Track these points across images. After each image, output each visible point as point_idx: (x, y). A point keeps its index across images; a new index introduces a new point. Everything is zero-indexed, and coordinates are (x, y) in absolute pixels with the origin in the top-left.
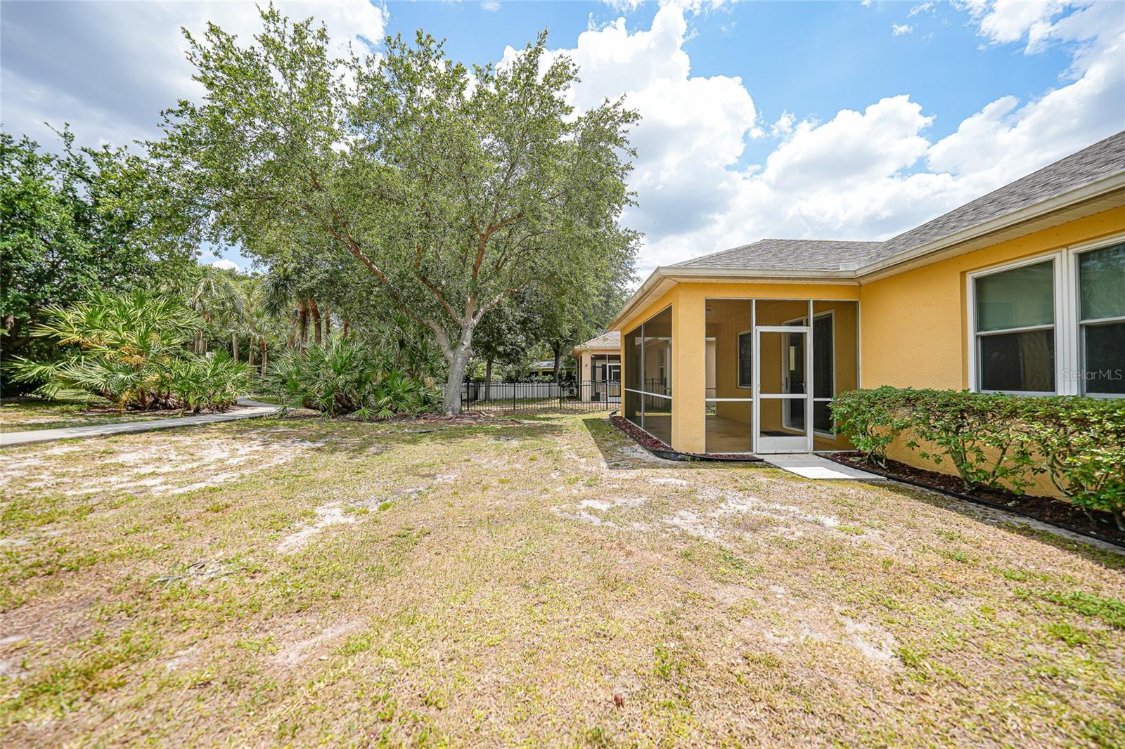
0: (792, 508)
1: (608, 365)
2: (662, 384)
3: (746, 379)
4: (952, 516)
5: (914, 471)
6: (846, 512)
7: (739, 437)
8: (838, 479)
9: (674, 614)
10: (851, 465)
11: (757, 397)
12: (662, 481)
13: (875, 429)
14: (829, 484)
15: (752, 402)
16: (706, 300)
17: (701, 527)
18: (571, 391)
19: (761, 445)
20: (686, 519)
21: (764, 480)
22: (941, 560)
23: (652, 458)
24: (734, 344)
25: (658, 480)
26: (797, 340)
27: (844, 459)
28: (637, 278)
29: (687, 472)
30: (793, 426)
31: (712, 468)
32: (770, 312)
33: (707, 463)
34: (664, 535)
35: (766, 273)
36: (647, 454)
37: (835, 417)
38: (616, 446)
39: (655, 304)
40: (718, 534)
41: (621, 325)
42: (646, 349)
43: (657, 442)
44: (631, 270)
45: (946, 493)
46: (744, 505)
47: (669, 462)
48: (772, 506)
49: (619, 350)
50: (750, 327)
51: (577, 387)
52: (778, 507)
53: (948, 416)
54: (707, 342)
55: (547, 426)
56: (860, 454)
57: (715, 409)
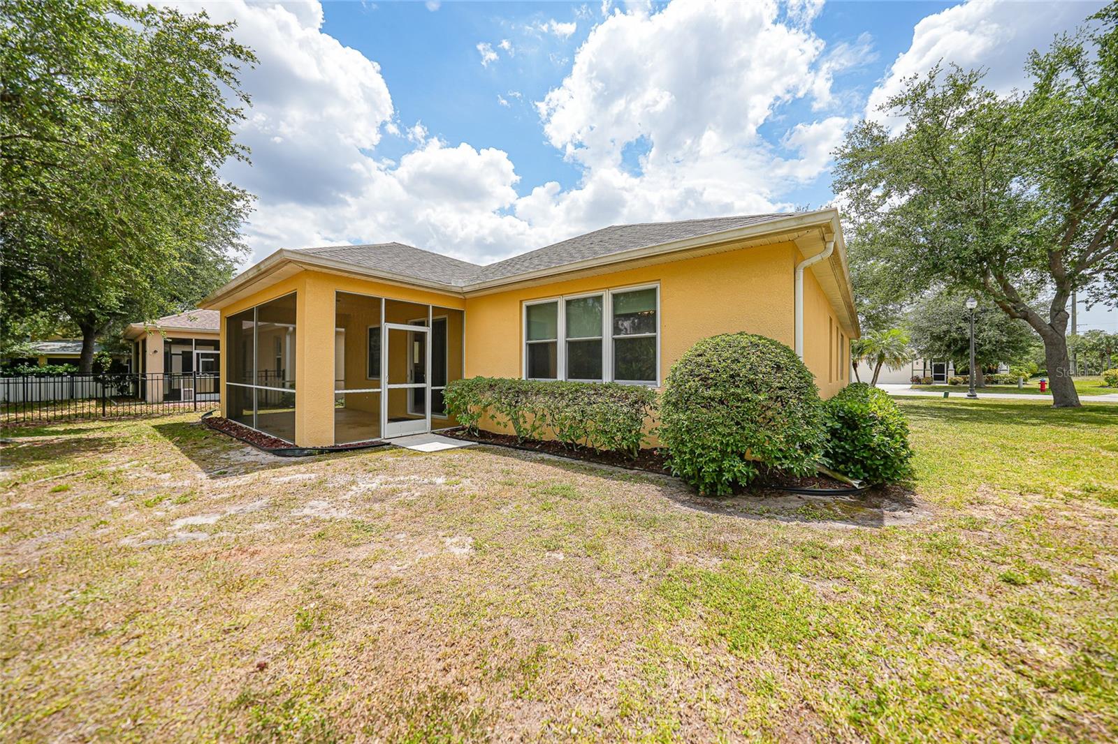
0: (412, 477)
1: (195, 352)
2: (279, 376)
3: (375, 371)
4: (510, 460)
5: (495, 436)
6: (451, 470)
7: (368, 425)
8: (448, 449)
9: (311, 583)
10: (457, 438)
11: (385, 387)
12: (287, 479)
13: (472, 408)
14: (441, 454)
15: (380, 392)
16: (337, 292)
17: (333, 510)
18: (122, 389)
19: (389, 430)
20: (318, 507)
21: (390, 459)
22: (501, 487)
23: (271, 458)
24: (364, 337)
25: (281, 479)
26: (420, 337)
27: (452, 434)
28: (243, 246)
29: (315, 466)
30: (416, 412)
31: (341, 457)
32: (398, 311)
33: (336, 454)
34: (294, 527)
35: (395, 276)
36: (264, 455)
37: (446, 401)
38: (218, 452)
39: (274, 286)
40: (350, 511)
41: (221, 304)
42: (259, 334)
43: (276, 441)
44: (233, 234)
45: (509, 446)
46: (375, 483)
47: (293, 459)
48: (397, 479)
49: (218, 334)
50: (379, 322)
51: (135, 382)
52: (402, 478)
53: (511, 395)
54: (337, 333)
55: (78, 441)
56: (463, 429)
57: (343, 401)
